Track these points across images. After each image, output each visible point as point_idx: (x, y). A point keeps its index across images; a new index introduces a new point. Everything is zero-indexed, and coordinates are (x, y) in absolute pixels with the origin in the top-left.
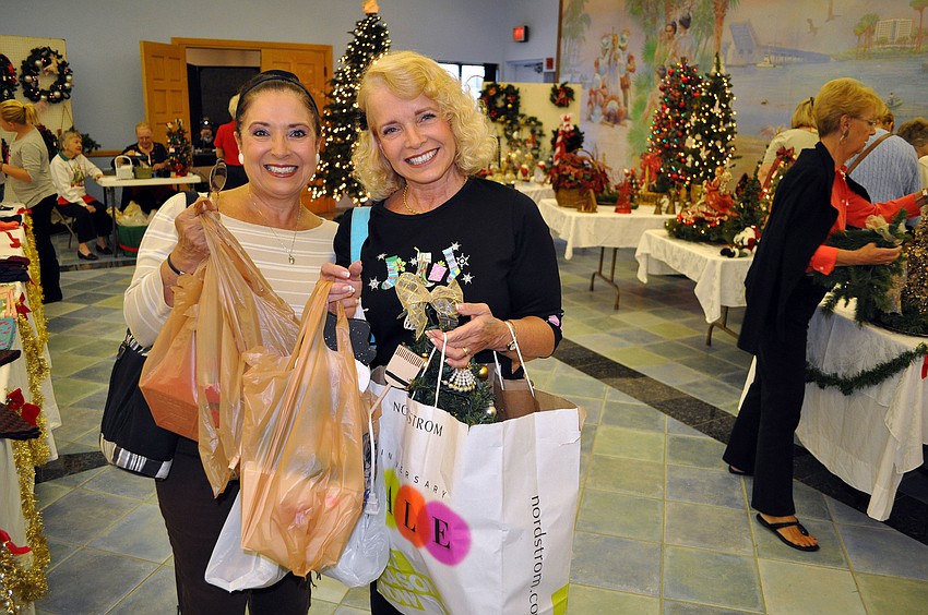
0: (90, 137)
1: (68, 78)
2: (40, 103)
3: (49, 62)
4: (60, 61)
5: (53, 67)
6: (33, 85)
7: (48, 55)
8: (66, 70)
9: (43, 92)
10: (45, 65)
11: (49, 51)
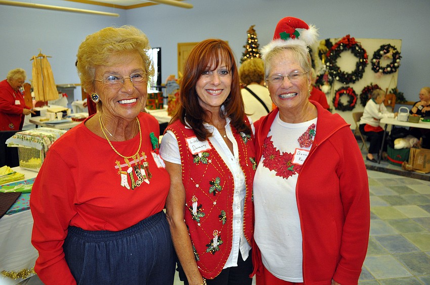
0: (404, 95)
1: (398, 60)
2: (378, 74)
3: (388, 52)
4: (394, 52)
5: (390, 55)
6: (376, 64)
7: (388, 48)
8: (397, 56)
9: (381, 68)
10: (385, 53)
11: (389, 46)
